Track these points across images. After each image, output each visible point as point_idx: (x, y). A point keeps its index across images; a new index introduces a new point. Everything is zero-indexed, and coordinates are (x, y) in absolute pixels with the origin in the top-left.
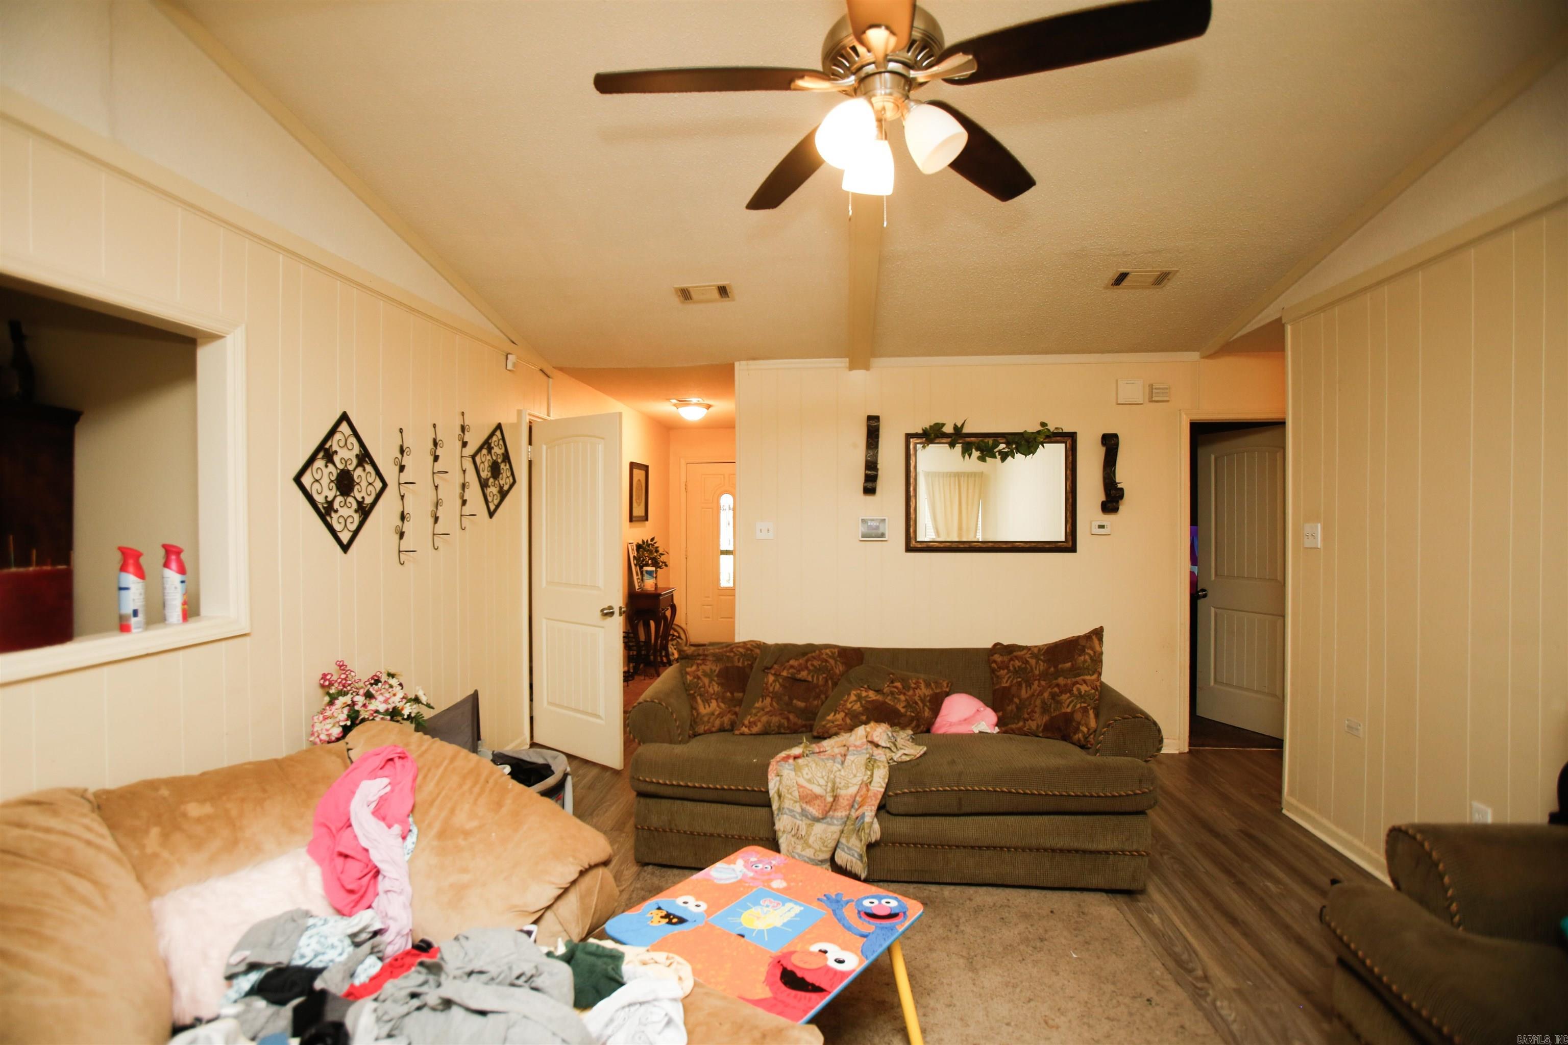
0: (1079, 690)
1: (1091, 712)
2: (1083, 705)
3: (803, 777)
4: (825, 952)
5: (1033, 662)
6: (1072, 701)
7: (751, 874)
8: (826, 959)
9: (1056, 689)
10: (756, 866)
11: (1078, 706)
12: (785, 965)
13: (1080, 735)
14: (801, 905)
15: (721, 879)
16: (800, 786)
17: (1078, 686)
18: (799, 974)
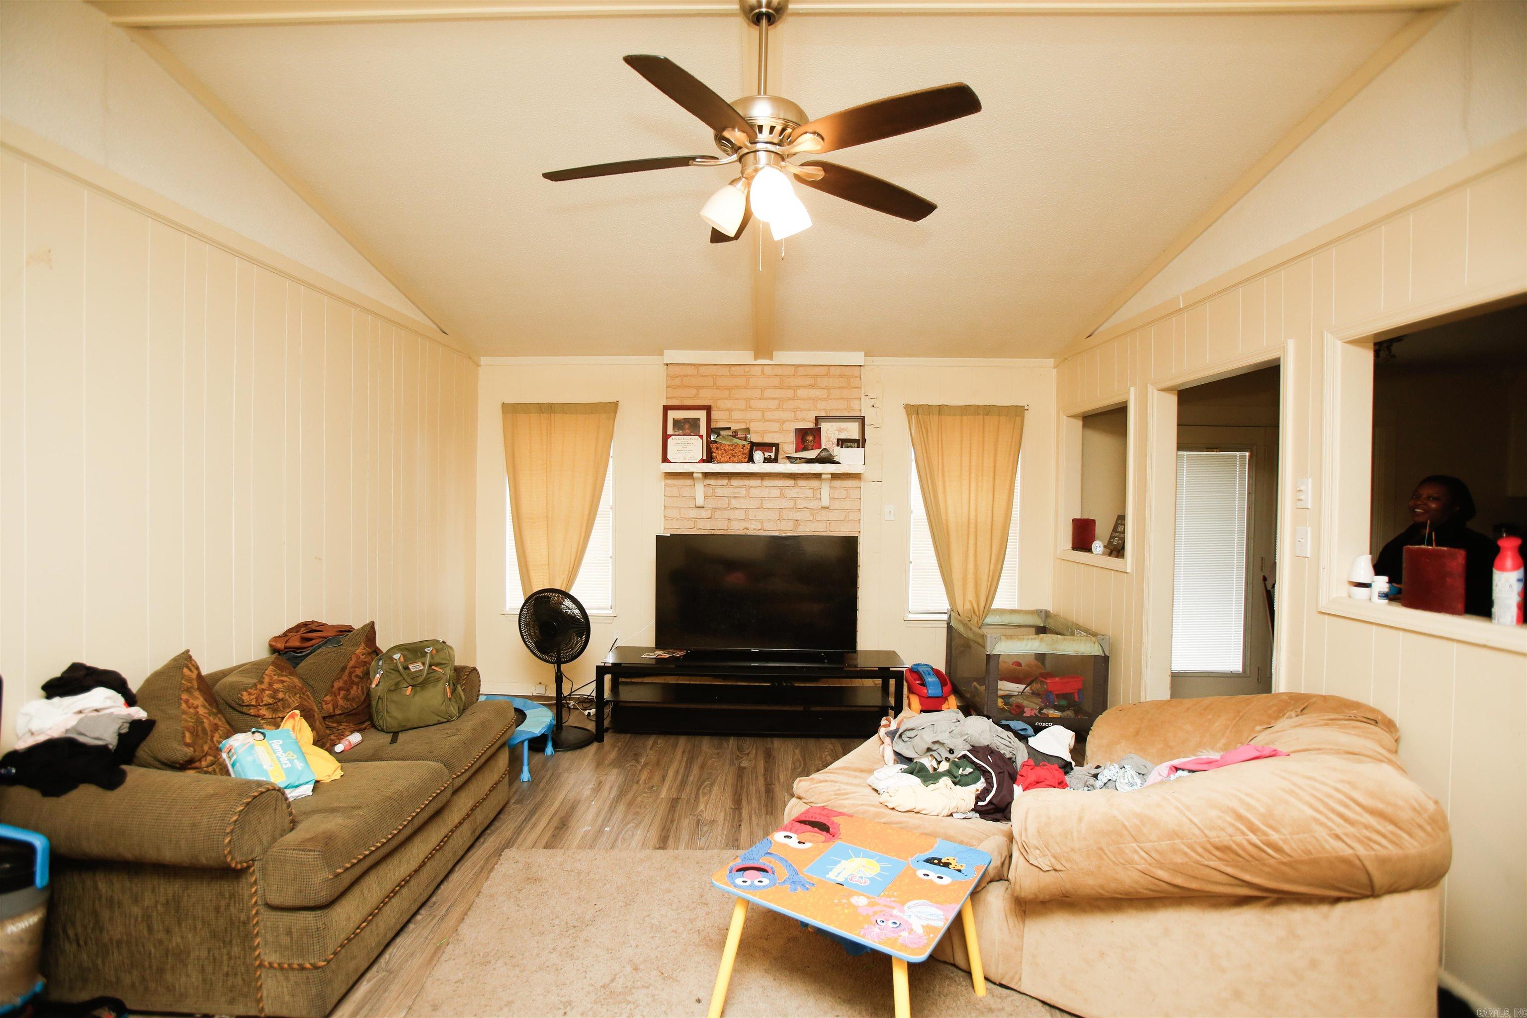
4: (799, 842)
7: (895, 912)
8: (798, 838)
10: (895, 923)
12: (828, 834)
14: (829, 879)
15: (923, 904)
18: (816, 829)
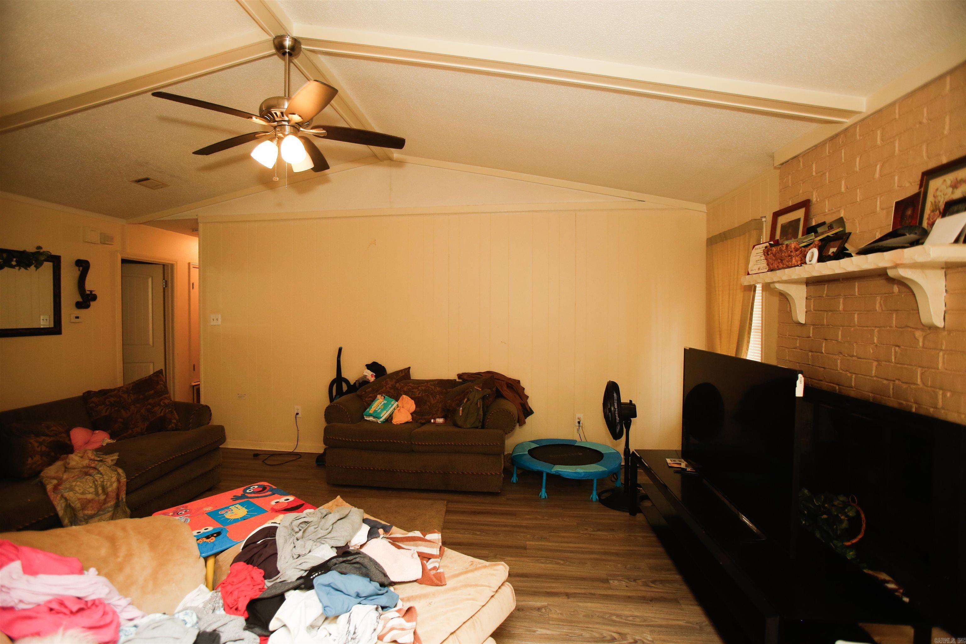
0: (164, 403)
1: (175, 412)
2: (169, 409)
3: (78, 493)
5: (125, 396)
6: (162, 410)
9: (149, 406)
11: (167, 411)
13: (173, 425)
16: (79, 499)
17: (163, 401)
